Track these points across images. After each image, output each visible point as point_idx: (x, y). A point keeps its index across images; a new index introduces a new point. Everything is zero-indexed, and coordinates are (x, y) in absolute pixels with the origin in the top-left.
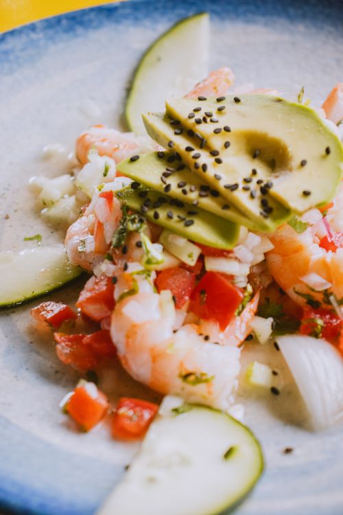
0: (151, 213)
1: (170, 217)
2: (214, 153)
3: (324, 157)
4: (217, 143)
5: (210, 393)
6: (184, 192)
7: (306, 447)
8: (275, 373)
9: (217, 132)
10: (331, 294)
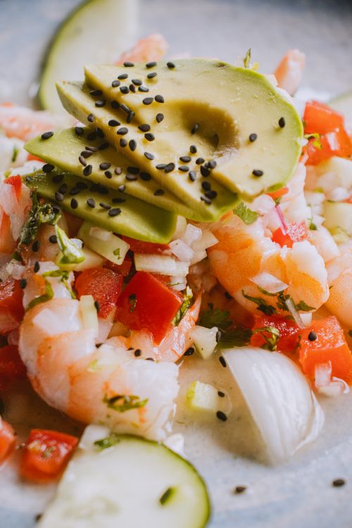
0: (68, 202)
1: (91, 206)
2: (144, 128)
3: (277, 131)
4: (147, 115)
5: (142, 421)
6: (108, 175)
7: (261, 484)
8: (221, 394)
9: (147, 102)
10: (288, 297)
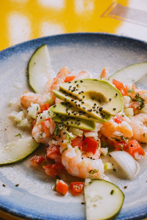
0: (65, 123)
1: (72, 123)
2: (80, 100)
3: (116, 97)
4: (80, 97)
5: (98, 175)
6: (75, 114)
7: (130, 185)
8: (113, 164)
9: (80, 93)
10: (123, 136)
